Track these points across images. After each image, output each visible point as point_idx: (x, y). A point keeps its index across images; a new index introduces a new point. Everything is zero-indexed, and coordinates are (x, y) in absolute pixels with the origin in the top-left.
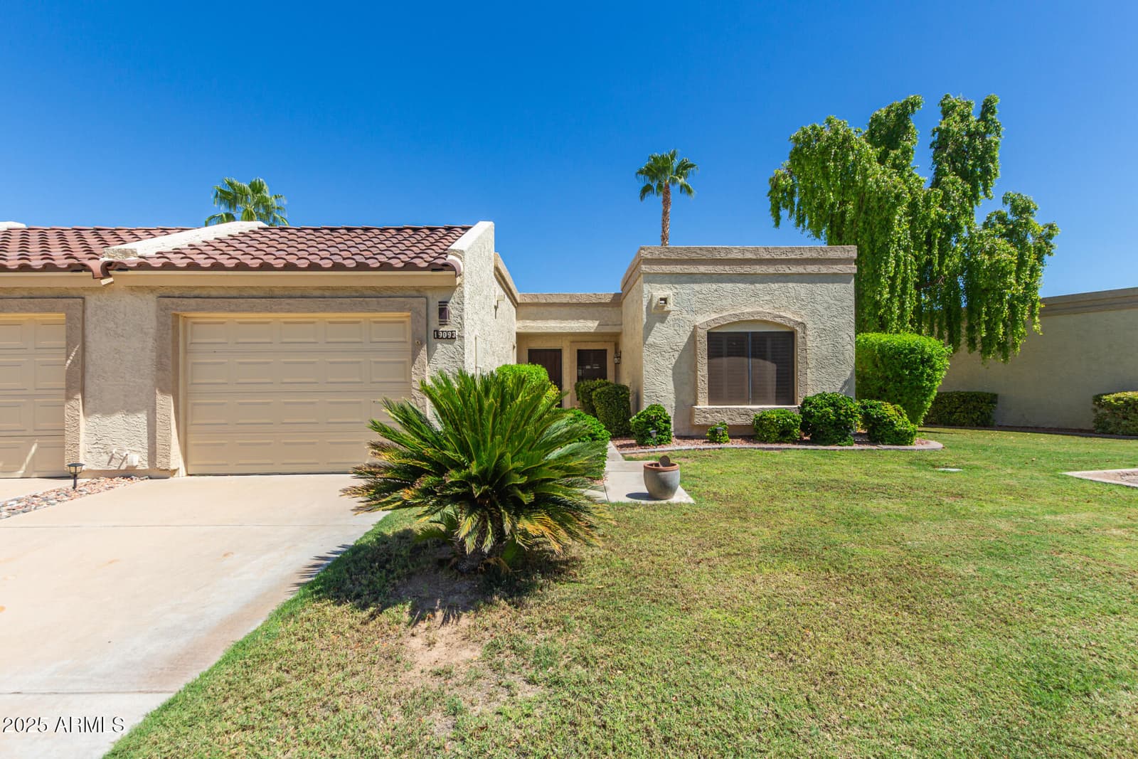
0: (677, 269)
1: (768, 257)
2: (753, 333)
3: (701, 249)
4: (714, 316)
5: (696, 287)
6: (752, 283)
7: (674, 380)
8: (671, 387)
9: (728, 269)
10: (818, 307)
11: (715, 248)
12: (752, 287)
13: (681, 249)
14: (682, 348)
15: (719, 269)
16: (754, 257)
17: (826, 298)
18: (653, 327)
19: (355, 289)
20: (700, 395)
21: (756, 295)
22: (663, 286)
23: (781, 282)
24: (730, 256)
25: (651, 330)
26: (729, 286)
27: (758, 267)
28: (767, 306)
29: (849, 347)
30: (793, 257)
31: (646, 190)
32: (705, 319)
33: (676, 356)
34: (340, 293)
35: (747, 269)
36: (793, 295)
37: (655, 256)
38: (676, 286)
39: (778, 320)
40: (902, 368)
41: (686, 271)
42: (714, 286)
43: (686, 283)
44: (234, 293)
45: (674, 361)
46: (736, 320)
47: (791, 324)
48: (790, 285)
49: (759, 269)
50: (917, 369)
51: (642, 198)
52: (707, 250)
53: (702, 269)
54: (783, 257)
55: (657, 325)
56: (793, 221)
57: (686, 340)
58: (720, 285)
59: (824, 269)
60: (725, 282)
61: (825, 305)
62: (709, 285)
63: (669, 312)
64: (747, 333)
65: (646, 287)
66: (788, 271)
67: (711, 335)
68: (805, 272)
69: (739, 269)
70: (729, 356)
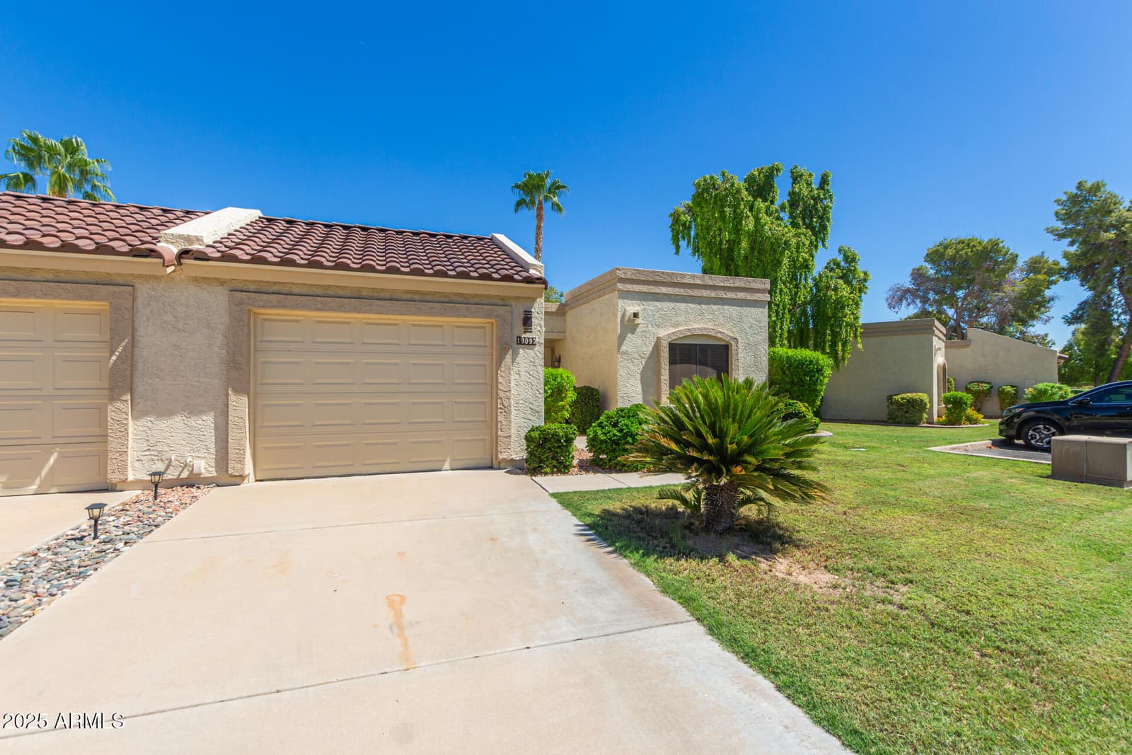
0: (645, 288)
1: (711, 283)
2: (699, 345)
3: (663, 273)
4: (673, 330)
5: (659, 304)
6: (700, 304)
7: (642, 383)
8: (639, 389)
9: (681, 291)
10: (745, 325)
11: (673, 273)
12: (698, 307)
13: (648, 271)
14: (647, 355)
15: (676, 291)
16: (701, 283)
17: (750, 319)
18: (625, 337)
19: (444, 295)
20: (663, 396)
21: (702, 314)
22: (634, 302)
23: (719, 304)
24: (684, 281)
25: (624, 339)
26: (682, 306)
27: (704, 291)
28: (710, 324)
29: (765, 358)
30: (728, 285)
31: (520, 204)
32: (666, 333)
33: (644, 363)
34: (429, 298)
35: (697, 292)
36: (727, 315)
37: (628, 276)
38: (644, 303)
39: (719, 335)
40: (805, 375)
41: (652, 291)
42: (672, 305)
43: (651, 301)
44: (319, 292)
45: (642, 367)
46: (689, 334)
47: (728, 339)
48: (726, 307)
49: (705, 293)
50: (814, 376)
51: (516, 211)
52: (668, 274)
53: (664, 290)
54: (722, 284)
55: (629, 335)
56: (690, 250)
57: (651, 349)
58: (676, 304)
59: (749, 296)
60: (680, 302)
61: (749, 324)
62: (668, 304)
63: (638, 325)
64: (696, 345)
65: (620, 302)
66: (725, 296)
67: (673, 347)
68: (735, 297)
69: (690, 292)
70: (680, 363)
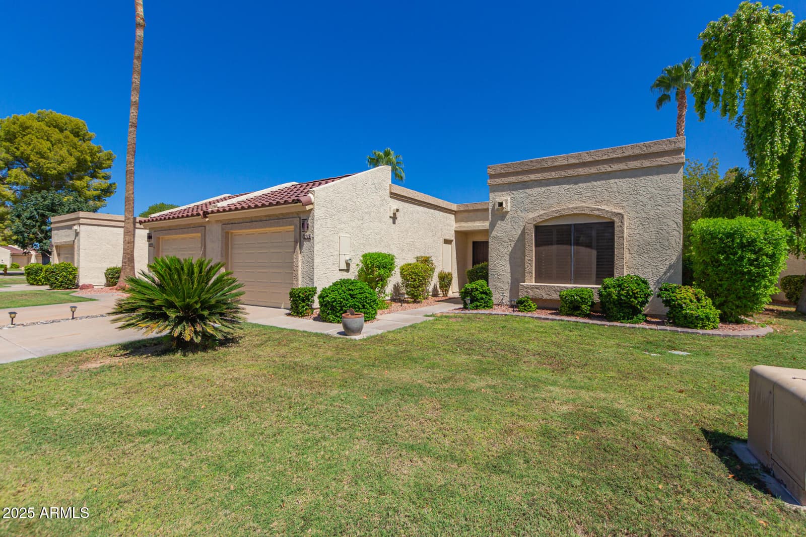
0: (513, 179)
1: (591, 159)
2: (575, 225)
3: (531, 162)
4: (542, 212)
5: (528, 191)
6: (576, 183)
7: (510, 263)
8: (508, 268)
9: (554, 175)
10: (642, 198)
11: (543, 159)
12: (576, 186)
13: (516, 163)
14: (516, 239)
15: (546, 175)
16: (577, 162)
17: (650, 189)
18: (496, 224)
20: (527, 275)
21: (579, 193)
22: (503, 193)
23: (603, 179)
24: (556, 164)
25: (494, 227)
26: (554, 188)
27: (580, 169)
28: (589, 201)
29: (675, 233)
30: (615, 156)
32: (535, 215)
33: (513, 245)
35: (571, 172)
36: (615, 189)
37: (498, 172)
38: (514, 192)
39: (596, 213)
41: (520, 180)
42: (543, 189)
43: (521, 189)
45: (511, 248)
46: (558, 215)
47: (609, 215)
48: (612, 181)
49: (581, 171)
52: (537, 162)
53: (533, 177)
54: (605, 157)
55: (499, 222)
57: (520, 232)
58: (548, 188)
59: (647, 163)
60: (552, 185)
61: (649, 196)
62: (539, 189)
63: (507, 212)
64: (570, 225)
65: (492, 195)
66: (609, 169)
67: (538, 228)
68: (626, 168)
69: (563, 174)
70: (558, 244)
